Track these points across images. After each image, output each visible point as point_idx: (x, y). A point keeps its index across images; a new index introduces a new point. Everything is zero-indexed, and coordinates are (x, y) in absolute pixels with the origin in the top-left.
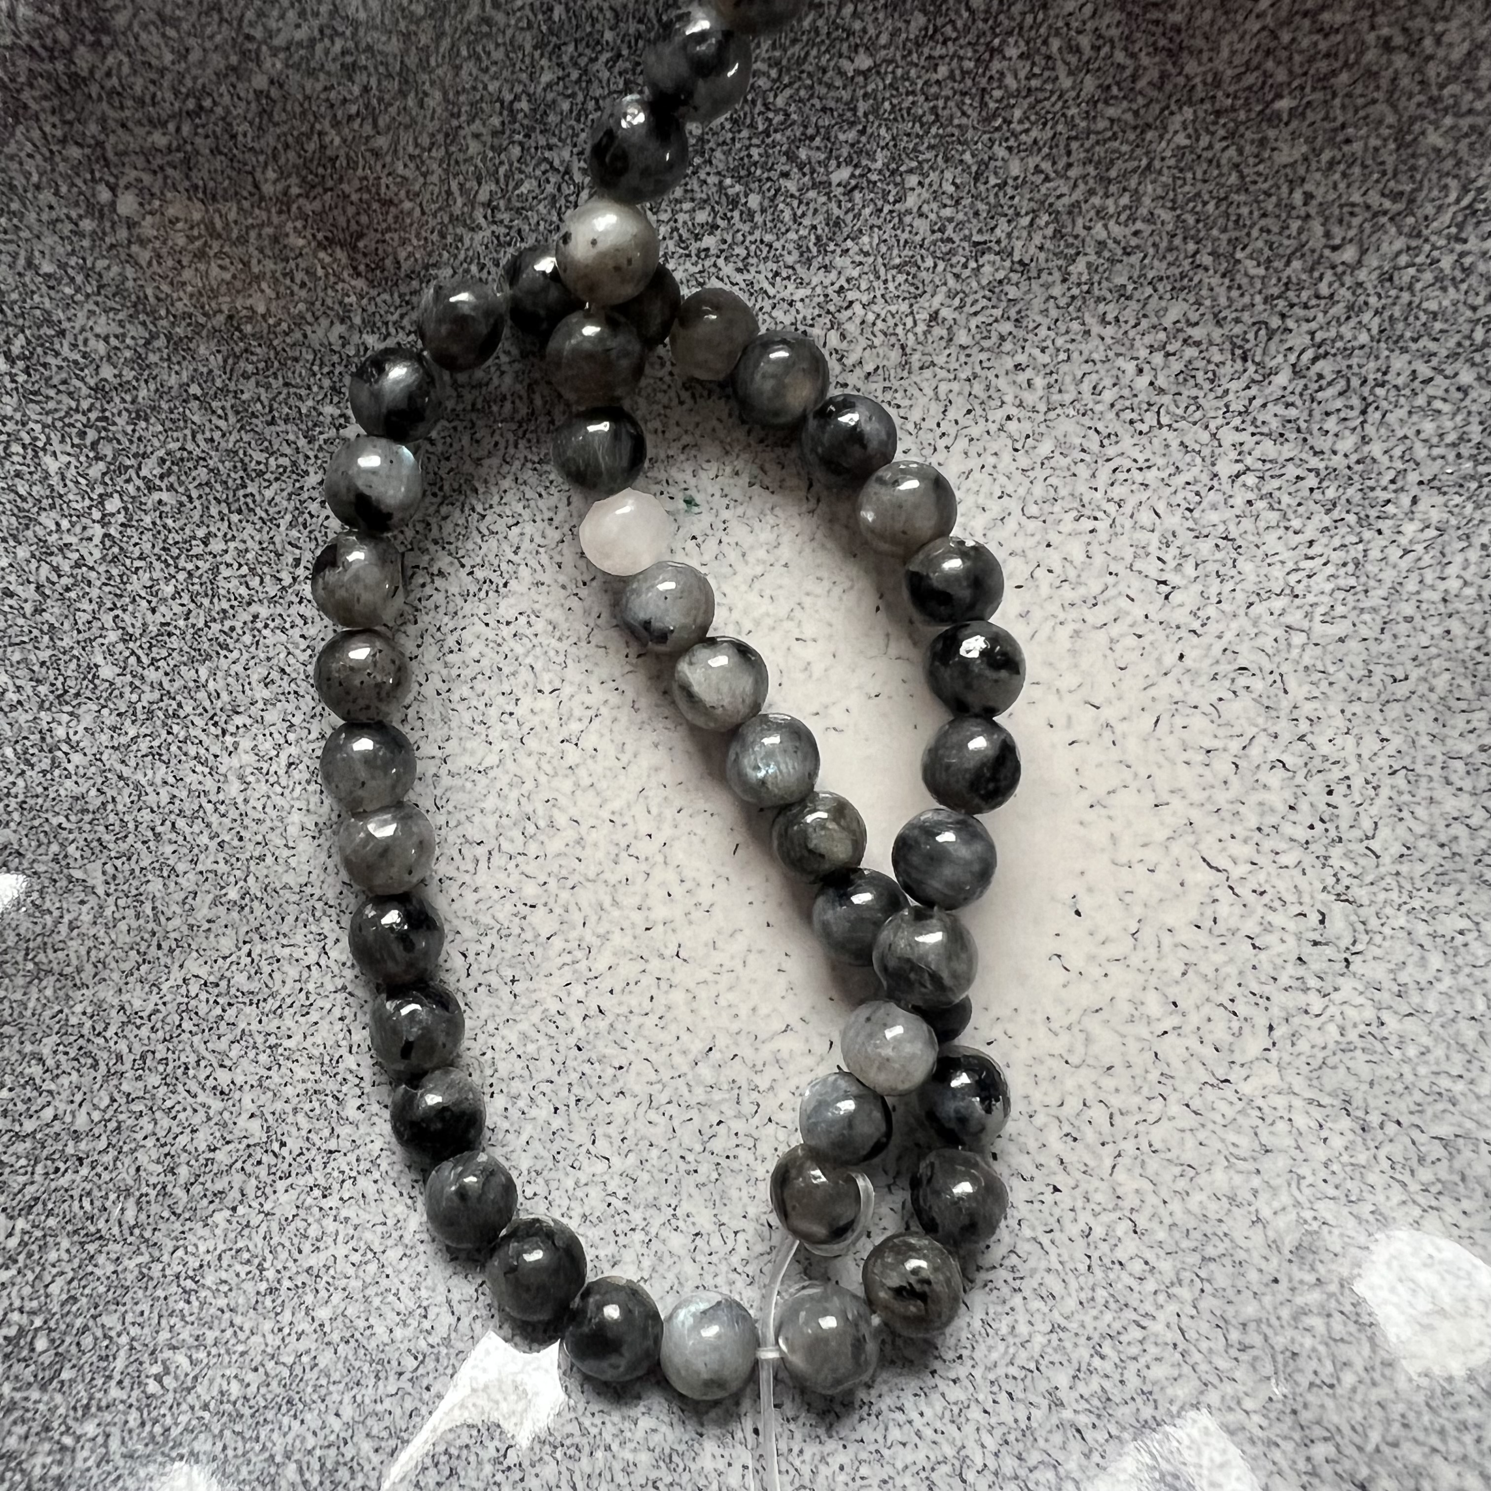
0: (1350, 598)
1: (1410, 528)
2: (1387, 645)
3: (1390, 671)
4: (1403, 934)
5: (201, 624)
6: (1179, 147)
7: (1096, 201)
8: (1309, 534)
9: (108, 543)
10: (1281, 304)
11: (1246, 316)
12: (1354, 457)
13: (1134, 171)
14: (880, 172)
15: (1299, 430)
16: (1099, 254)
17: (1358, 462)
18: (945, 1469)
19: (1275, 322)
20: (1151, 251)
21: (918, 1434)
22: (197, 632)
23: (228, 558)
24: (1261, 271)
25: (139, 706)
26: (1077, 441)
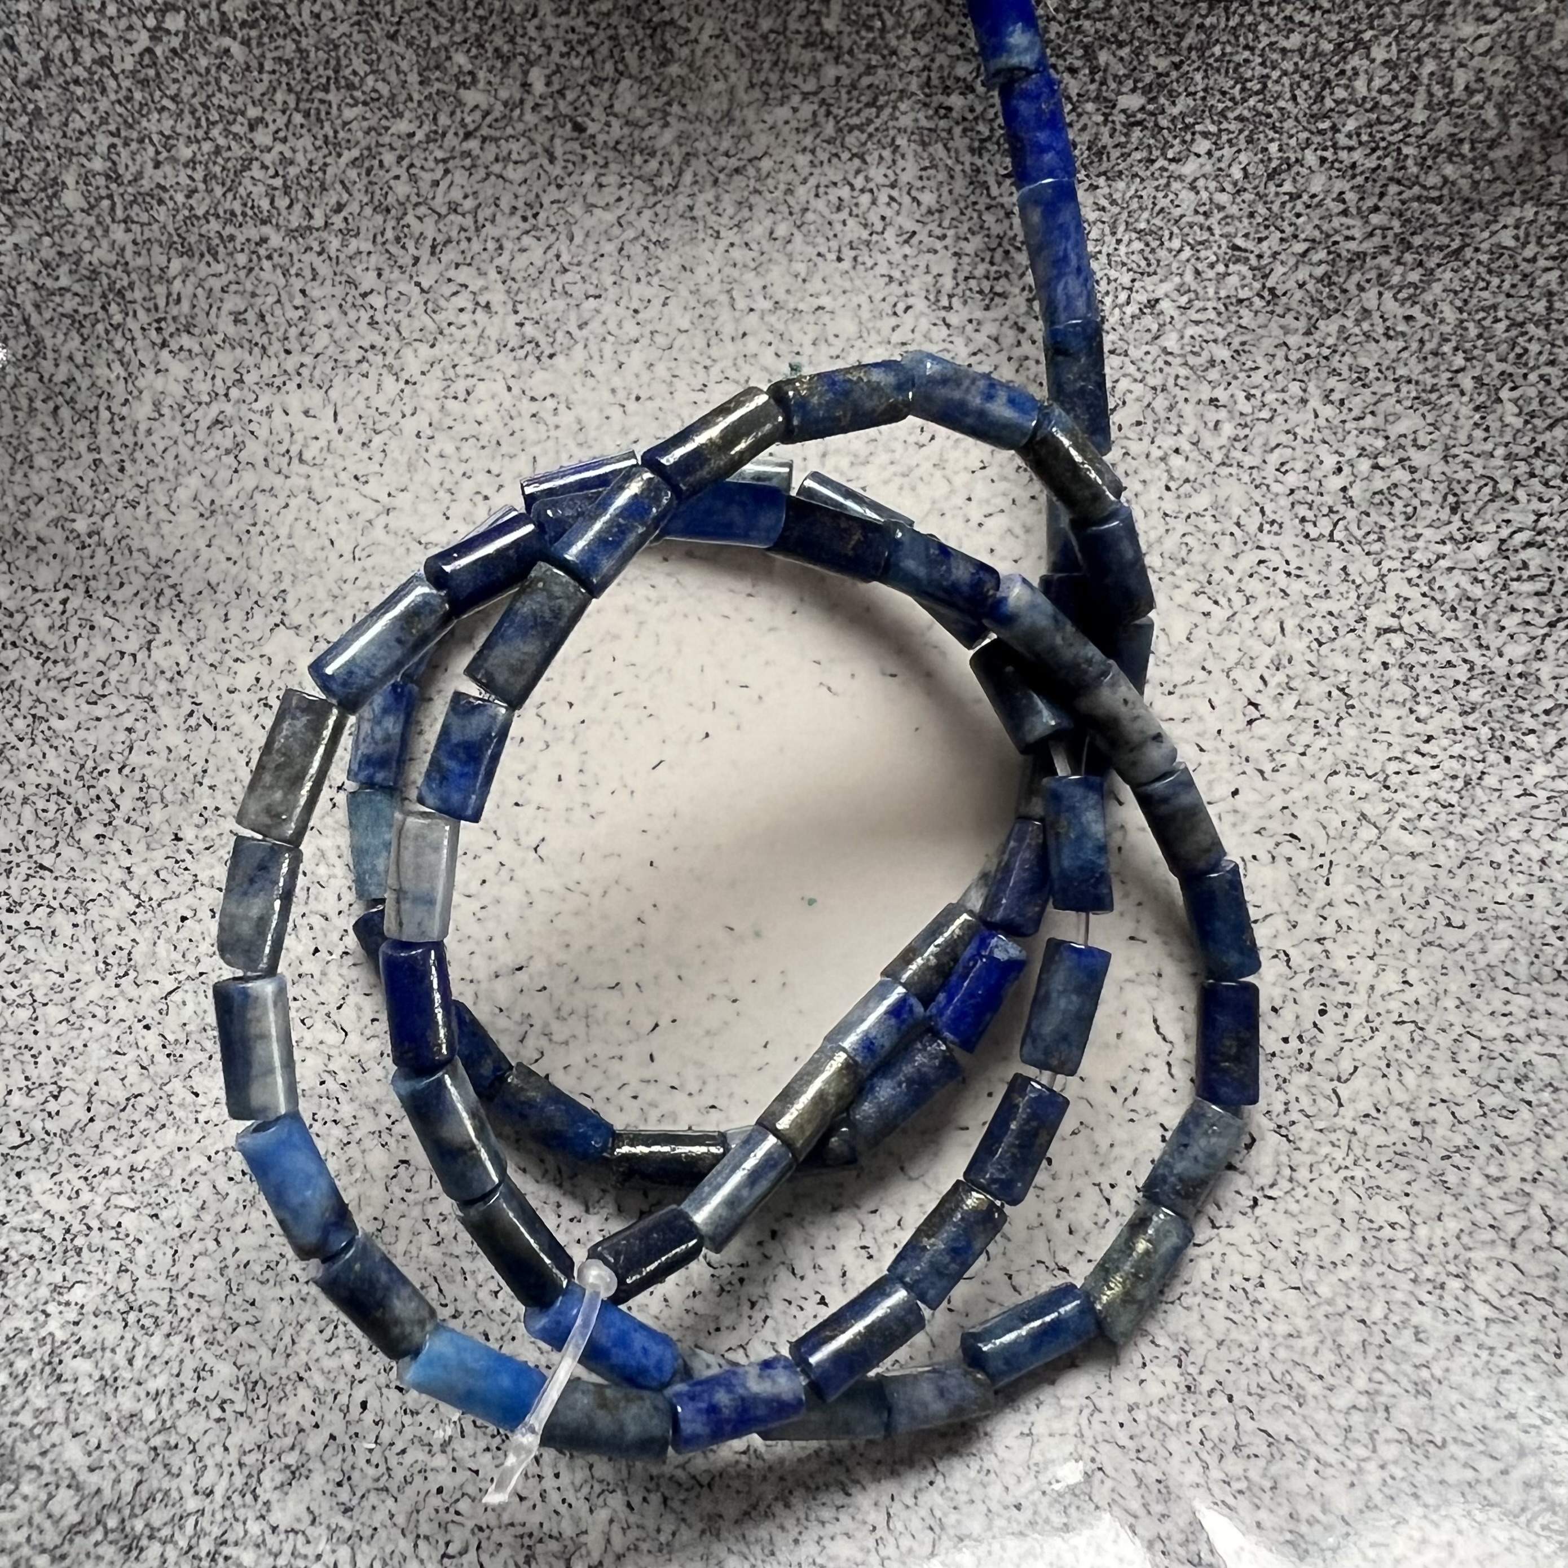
0: (1443, 816)
1: (1541, 770)
2: (1458, 884)
3: (1448, 912)
4: (1329, 1200)
5: (200, 212)
6: (1499, 245)
7: (1384, 262)
8: (1430, 729)
9: (147, 60)
10: (1522, 468)
11: (1478, 465)
12: (1519, 668)
13: (1440, 248)
14: (1173, 120)
15: (1474, 613)
16: (1358, 322)
17: (1520, 675)
18: (554, 1546)
19: (1506, 485)
20: (1415, 346)
21: (543, 1495)
22: (192, 218)
23: (268, 158)
24: (1518, 423)
25: (87, 258)
26: (1237, 511)
